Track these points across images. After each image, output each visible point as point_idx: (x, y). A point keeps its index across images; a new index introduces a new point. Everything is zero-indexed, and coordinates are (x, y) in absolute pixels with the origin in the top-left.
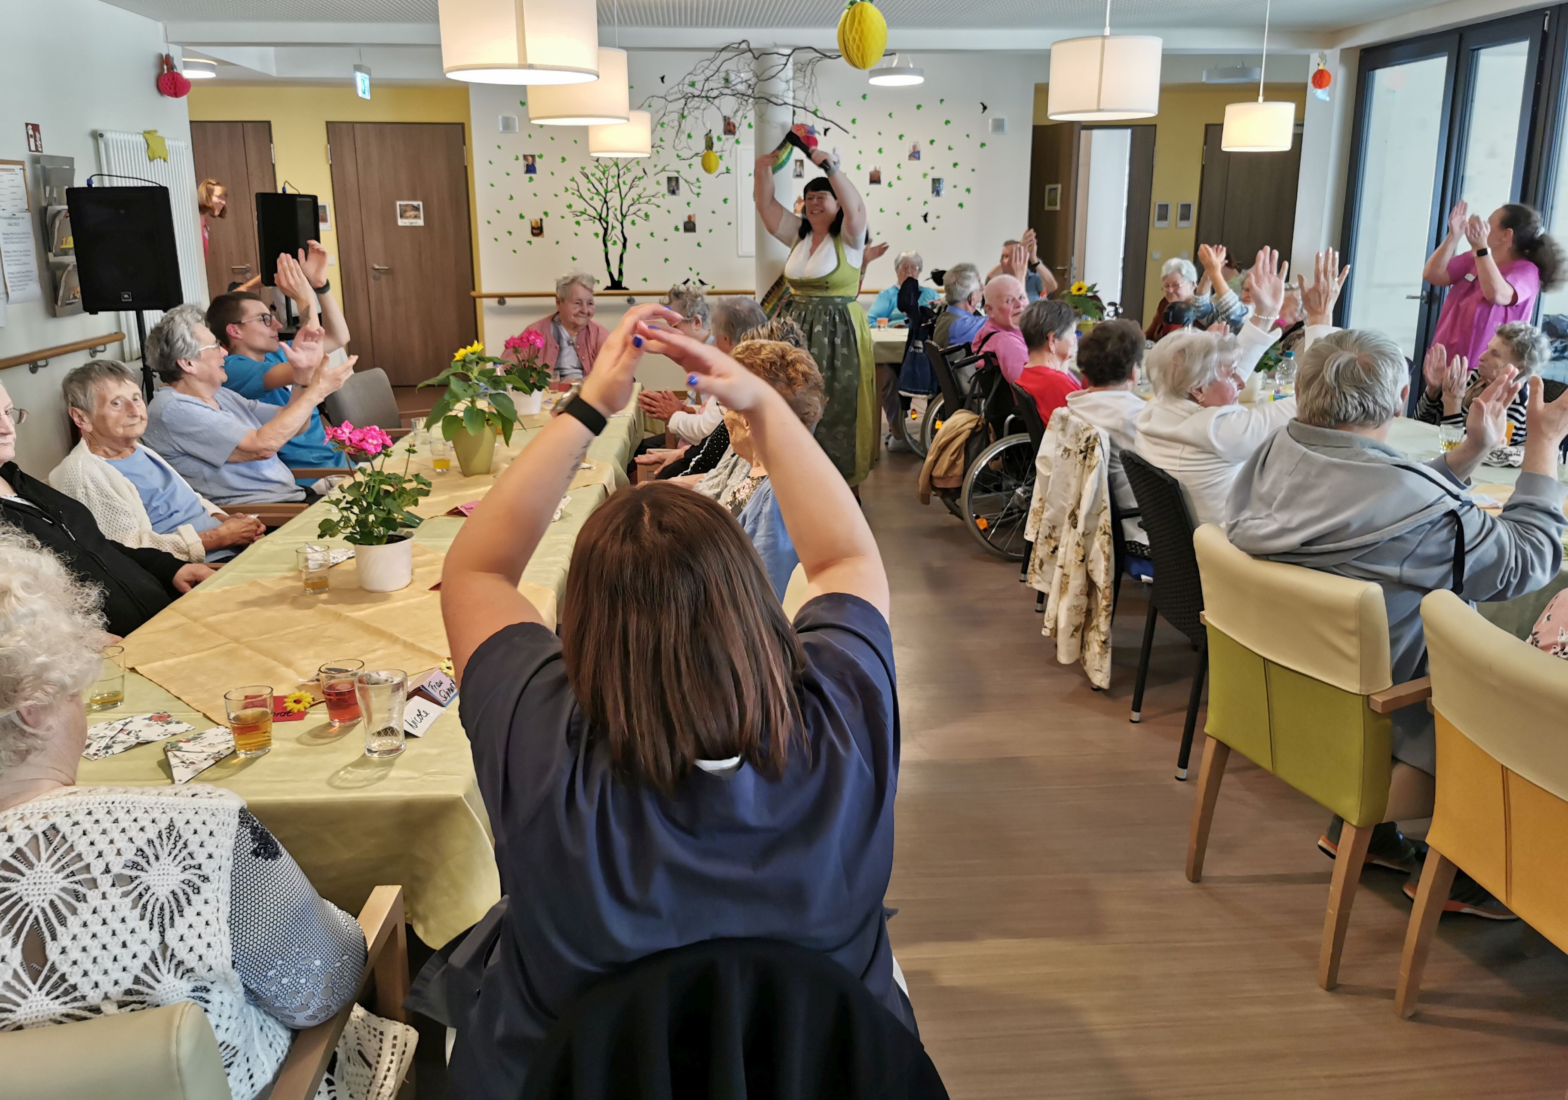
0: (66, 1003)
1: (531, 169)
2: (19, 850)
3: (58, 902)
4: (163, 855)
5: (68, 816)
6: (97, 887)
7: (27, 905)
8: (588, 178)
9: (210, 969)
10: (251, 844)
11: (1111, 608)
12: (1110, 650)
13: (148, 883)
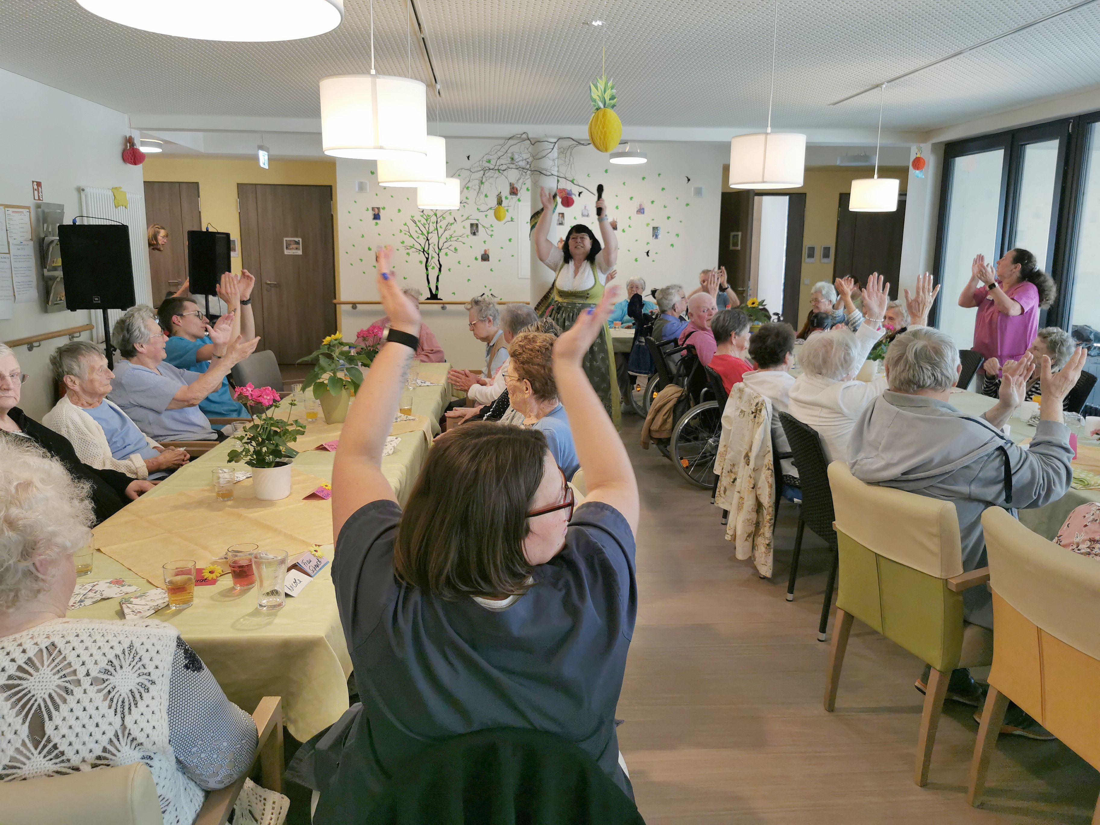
0: (56, 764)
1: (377, 217)
2: (29, 659)
3: (54, 695)
4: (125, 665)
5: (63, 637)
6: (80, 686)
7: (33, 696)
8: (416, 223)
9: (155, 743)
10: (184, 661)
11: (773, 521)
12: (772, 550)
13: (114, 684)
